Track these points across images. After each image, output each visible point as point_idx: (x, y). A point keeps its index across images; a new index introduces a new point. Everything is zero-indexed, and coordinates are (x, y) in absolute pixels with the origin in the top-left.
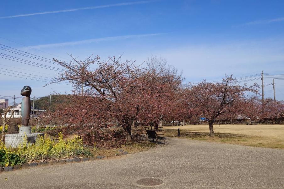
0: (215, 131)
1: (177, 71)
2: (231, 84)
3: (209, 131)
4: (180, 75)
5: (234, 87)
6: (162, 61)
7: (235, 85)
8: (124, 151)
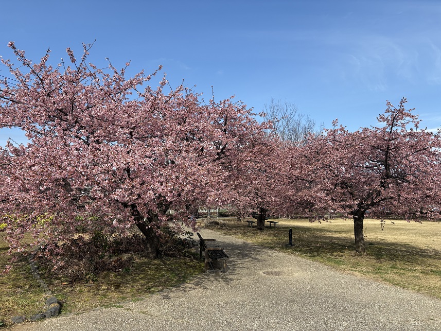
0: (368, 236)
2: (406, 126)
3: (353, 236)
5: (410, 134)
6: (289, 109)
7: (414, 130)
8: (53, 305)
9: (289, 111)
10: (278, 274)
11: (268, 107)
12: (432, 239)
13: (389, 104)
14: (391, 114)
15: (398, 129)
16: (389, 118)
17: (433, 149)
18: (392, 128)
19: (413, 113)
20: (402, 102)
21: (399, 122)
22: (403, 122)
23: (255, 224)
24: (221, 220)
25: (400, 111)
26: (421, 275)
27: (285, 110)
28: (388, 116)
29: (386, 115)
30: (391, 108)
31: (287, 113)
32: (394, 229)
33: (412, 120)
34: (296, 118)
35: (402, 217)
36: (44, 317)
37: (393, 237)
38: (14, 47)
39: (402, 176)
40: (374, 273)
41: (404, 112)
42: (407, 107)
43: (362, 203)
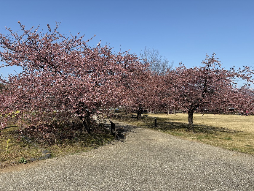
0: (195, 122)
1: (168, 62)
2: (214, 67)
3: (187, 122)
4: (171, 65)
5: (217, 71)
6: (154, 52)
7: (219, 69)
8: (47, 153)
9: (155, 54)
10: (151, 140)
11: (143, 51)
12: (227, 123)
13: (207, 55)
14: (208, 60)
15: (211, 68)
16: (207, 62)
17: (228, 78)
18: (208, 67)
19: (218, 60)
20: (213, 55)
21: (212, 64)
22: (213, 64)
23: (136, 116)
24: (117, 114)
25: (212, 59)
26: (219, 139)
27: (152, 53)
28: (207, 61)
29: (206, 61)
30: (208, 57)
31: (154, 55)
32: (208, 119)
33: (218, 64)
34: (158, 58)
35: (213, 112)
36: (45, 158)
37: (208, 122)
38: (20, 24)
39: (212, 92)
40: (198, 139)
41: (214, 59)
42: (215, 57)
43: (193, 105)
